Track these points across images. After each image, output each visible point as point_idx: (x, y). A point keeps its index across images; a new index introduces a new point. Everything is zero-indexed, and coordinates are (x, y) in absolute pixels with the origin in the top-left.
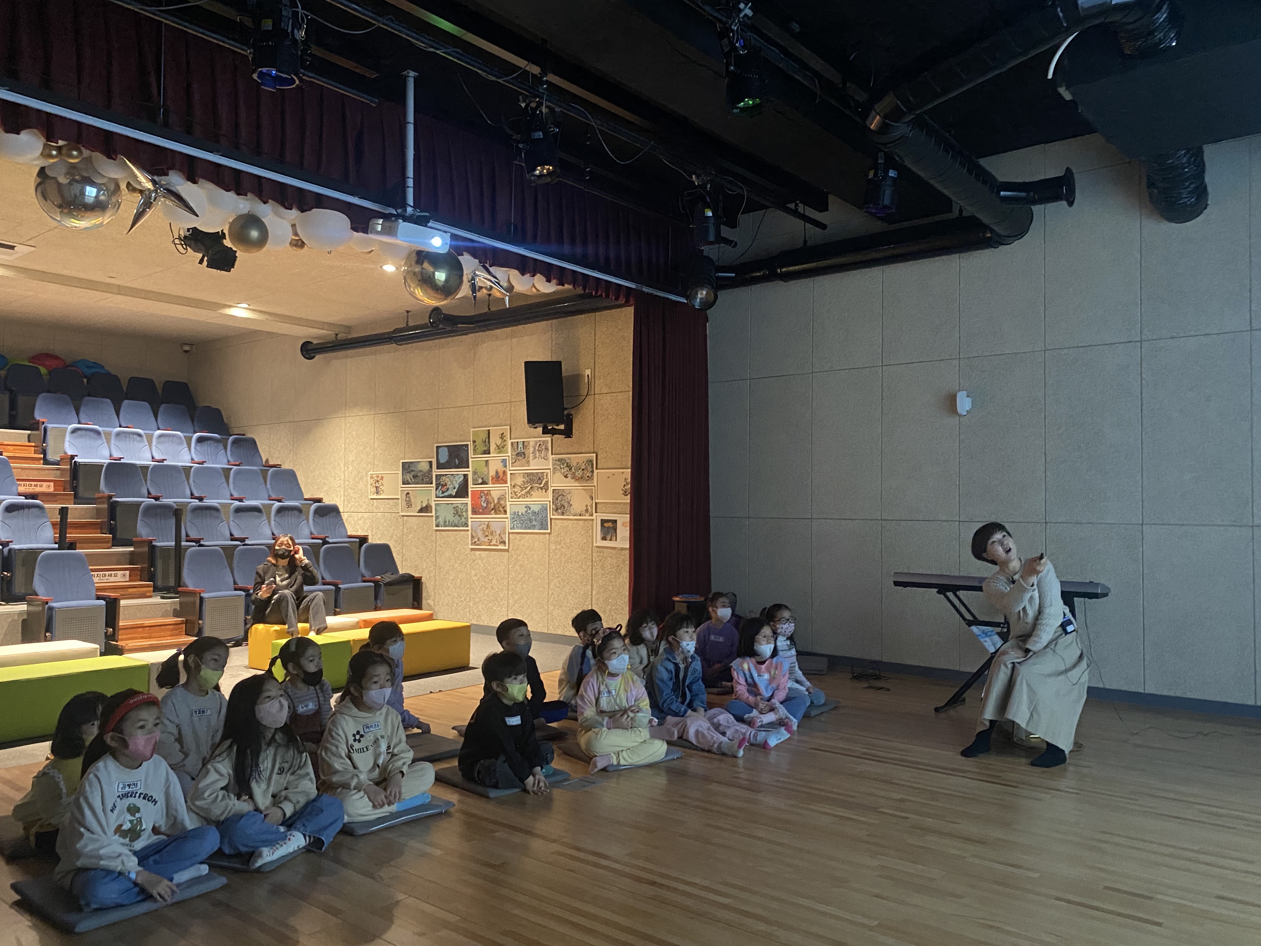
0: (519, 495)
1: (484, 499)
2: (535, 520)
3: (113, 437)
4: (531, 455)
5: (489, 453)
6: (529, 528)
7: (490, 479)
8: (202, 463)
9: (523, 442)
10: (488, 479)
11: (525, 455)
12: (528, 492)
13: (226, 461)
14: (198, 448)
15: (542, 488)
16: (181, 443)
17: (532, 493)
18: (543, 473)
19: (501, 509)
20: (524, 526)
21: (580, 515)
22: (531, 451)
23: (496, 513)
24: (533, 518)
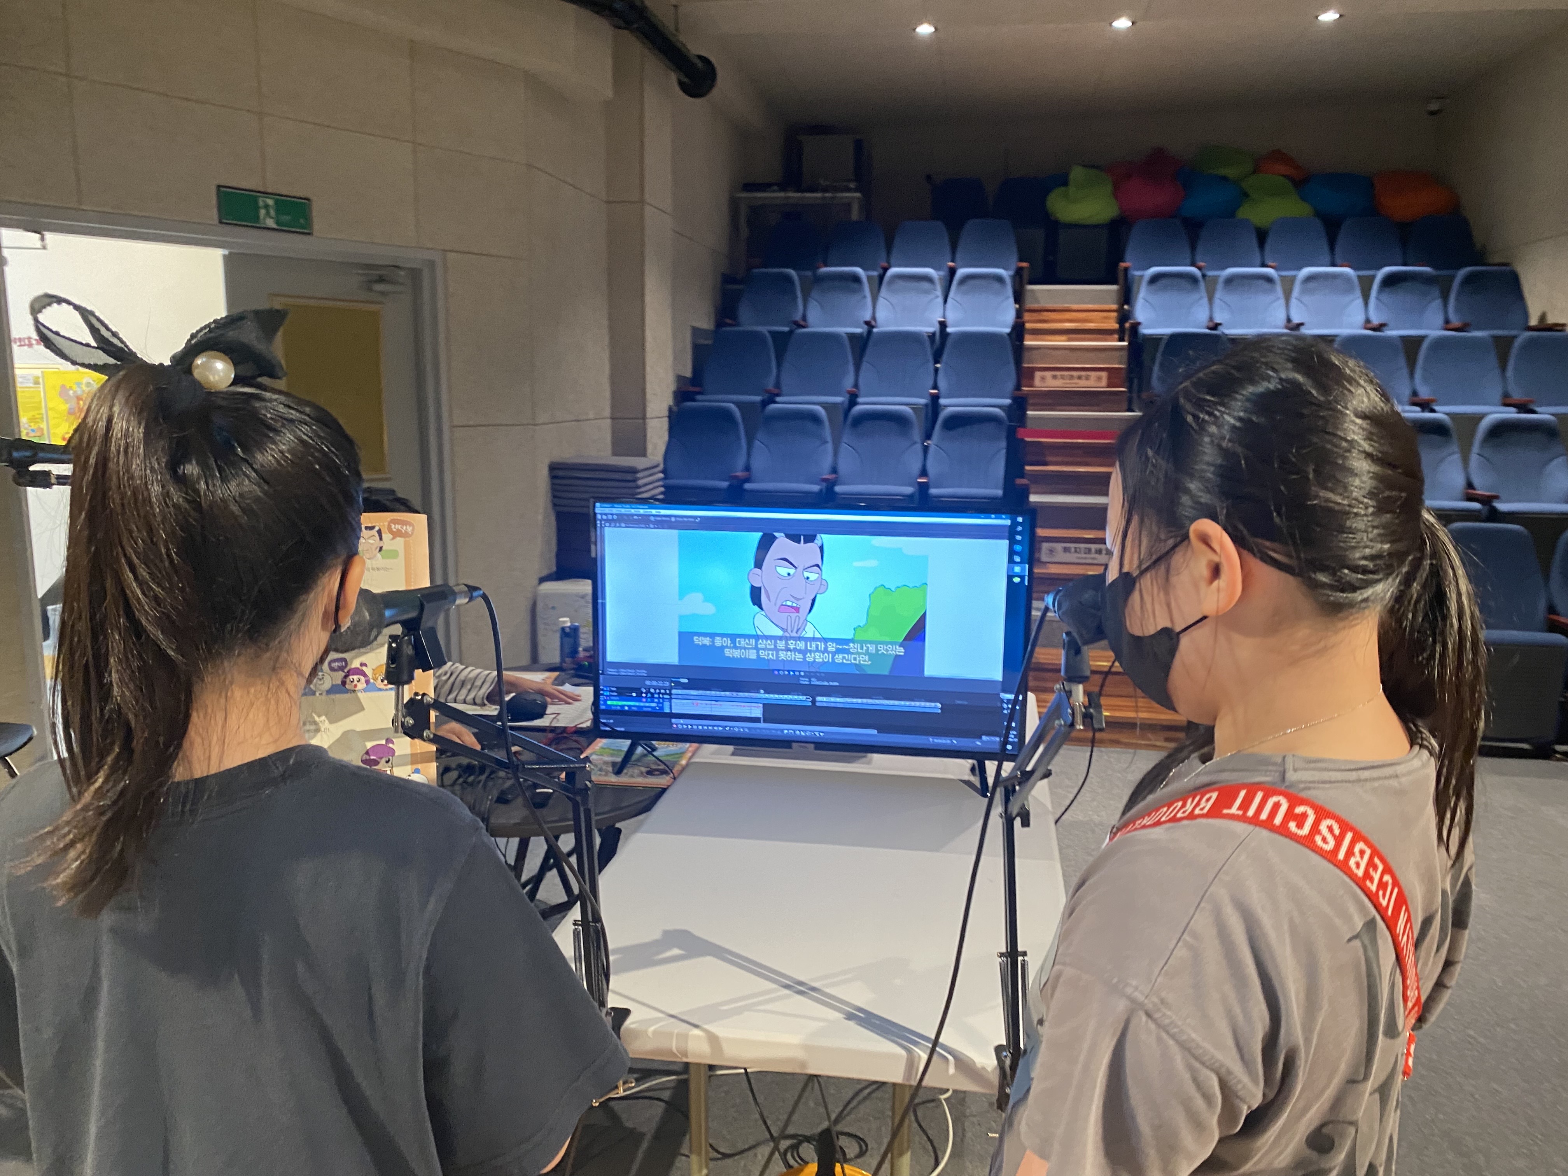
3: (1220, 286)
8: (1380, 327)
13: (1440, 320)
14: (1385, 297)
16: (1349, 290)
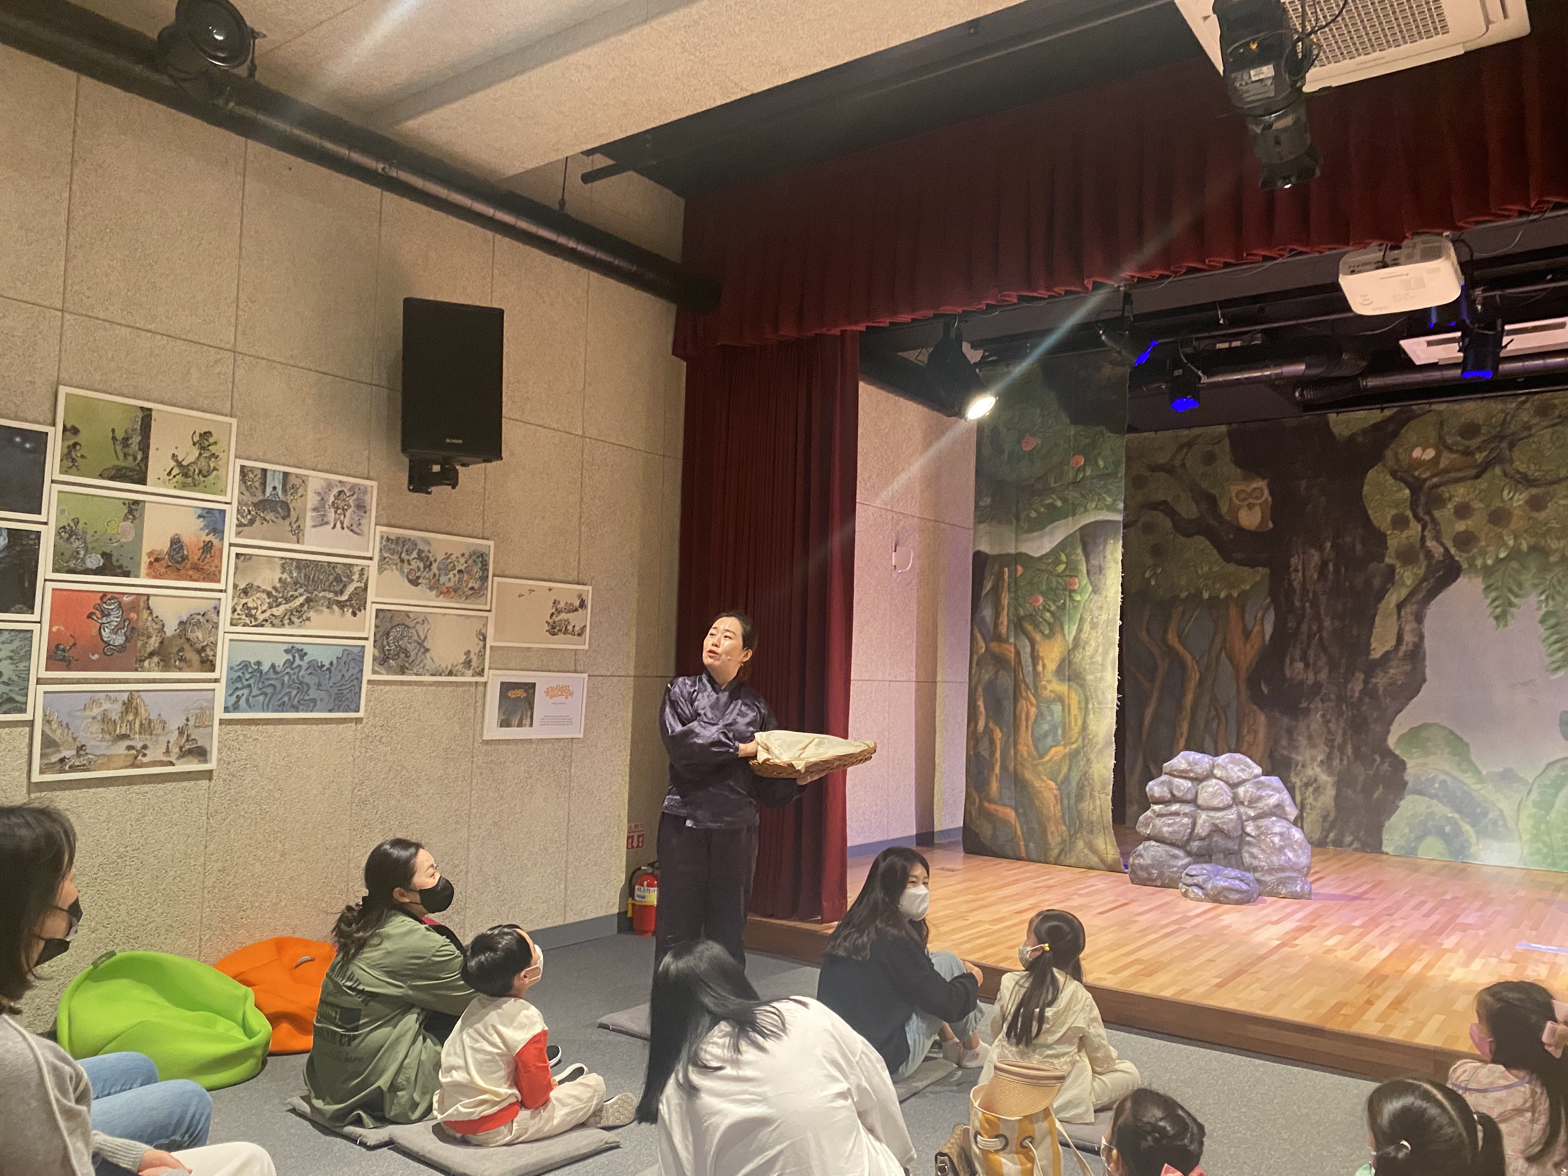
0: (261, 617)
1: (115, 619)
2: (319, 685)
4: (309, 514)
5: (143, 482)
6: (296, 709)
7: (145, 560)
9: (286, 475)
10: (135, 559)
11: (289, 510)
12: (299, 611)
15: (342, 605)
17: (312, 614)
18: (351, 565)
19: (190, 654)
20: (275, 702)
21: (450, 674)
22: (310, 506)
23: (166, 666)
24: (310, 680)
